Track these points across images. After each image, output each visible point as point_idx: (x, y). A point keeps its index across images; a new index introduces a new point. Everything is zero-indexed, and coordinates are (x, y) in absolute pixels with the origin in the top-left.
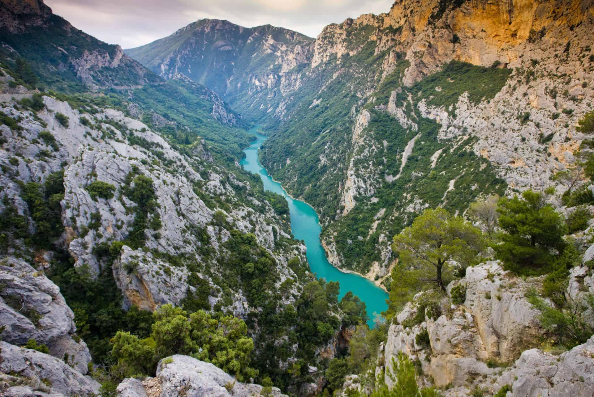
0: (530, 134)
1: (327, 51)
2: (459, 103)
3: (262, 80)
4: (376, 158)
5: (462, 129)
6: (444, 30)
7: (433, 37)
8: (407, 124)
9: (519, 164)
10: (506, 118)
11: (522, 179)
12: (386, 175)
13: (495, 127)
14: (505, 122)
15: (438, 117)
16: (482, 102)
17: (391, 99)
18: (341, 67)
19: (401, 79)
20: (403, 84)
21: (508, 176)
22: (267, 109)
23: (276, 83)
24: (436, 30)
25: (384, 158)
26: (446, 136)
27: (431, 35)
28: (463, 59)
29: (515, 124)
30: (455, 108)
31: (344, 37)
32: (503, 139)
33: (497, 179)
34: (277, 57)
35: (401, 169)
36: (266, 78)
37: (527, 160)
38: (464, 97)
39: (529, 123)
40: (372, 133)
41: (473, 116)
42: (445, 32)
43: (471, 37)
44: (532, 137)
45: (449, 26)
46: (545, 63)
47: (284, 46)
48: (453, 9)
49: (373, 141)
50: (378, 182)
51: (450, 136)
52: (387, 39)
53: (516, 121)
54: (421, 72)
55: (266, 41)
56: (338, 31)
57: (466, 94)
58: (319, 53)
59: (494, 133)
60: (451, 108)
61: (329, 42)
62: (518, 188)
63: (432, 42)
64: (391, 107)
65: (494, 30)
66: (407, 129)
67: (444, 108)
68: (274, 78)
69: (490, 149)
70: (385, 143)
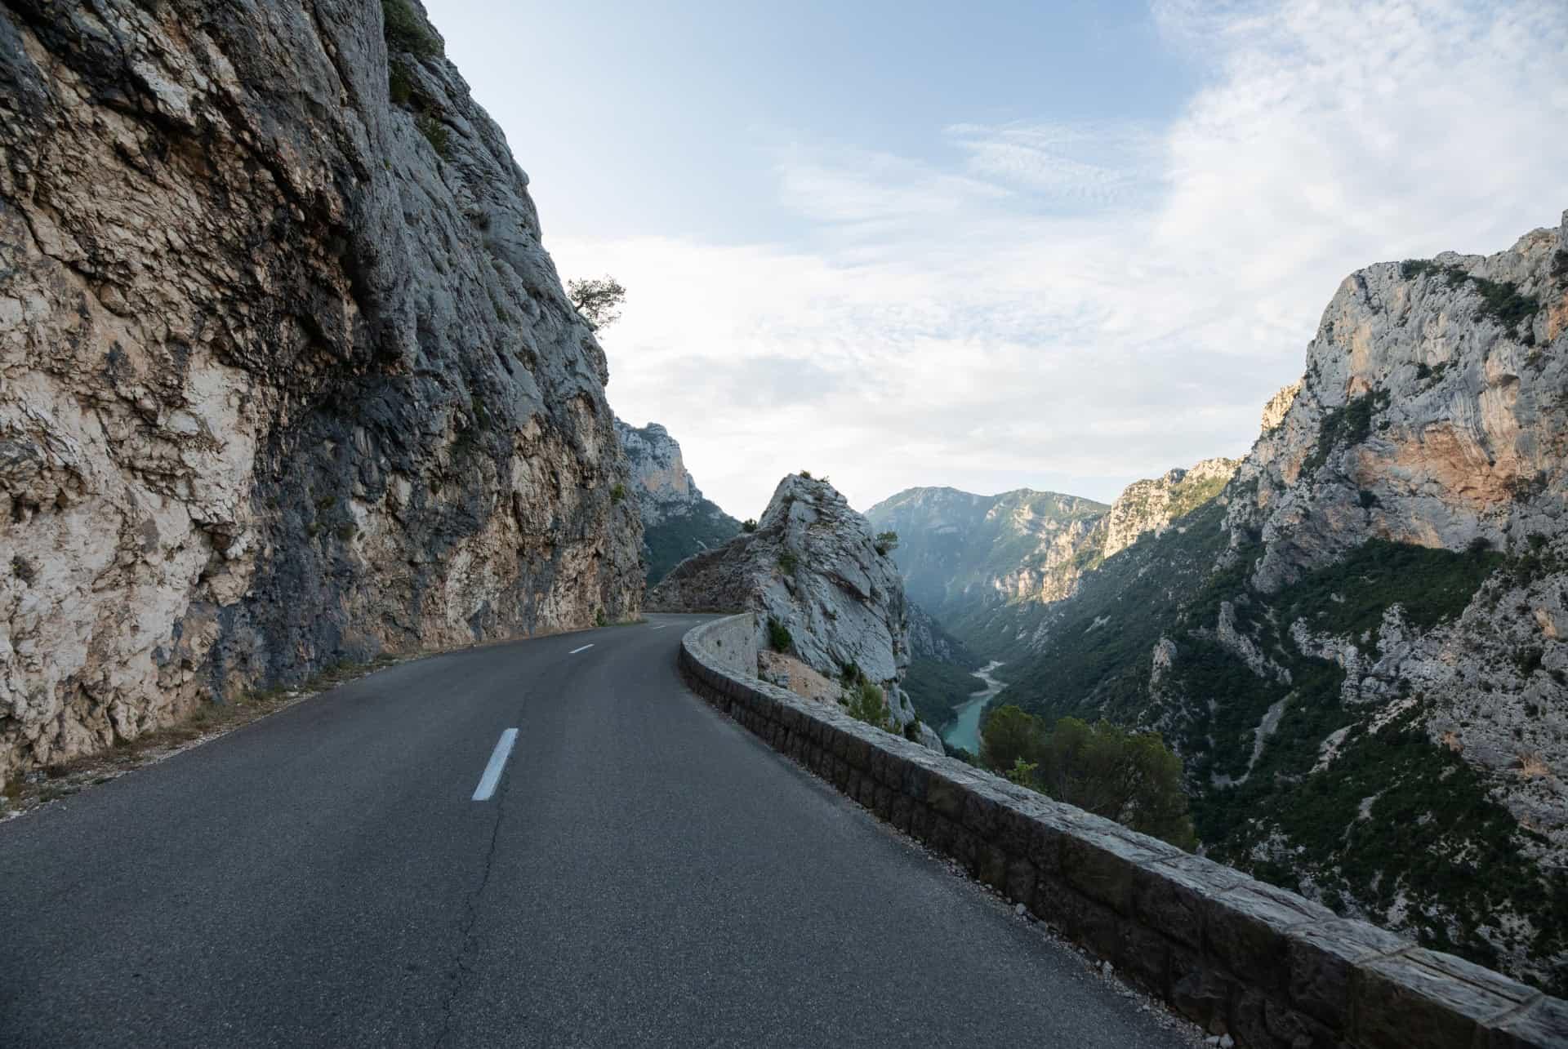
0: (1545, 698)
1: (1134, 528)
2: (1384, 626)
3: (1008, 580)
4: (1189, 735)
5: (1397, 683)
6: (1334, 486)
7: (1312, 499)
8: (1264, 668)
9: (1533, 770)
10: (1488, 662)
11: (1546, 807)
12: (1214, 773)
13: (1467, 680)
14: (1487, 668)
15: (1340, 656)
16: (1438, 626)
17: (1222, 615)
18: (1153, 558)
19: (1249, 580)
20: (1252, 587)
21: (1511, 798)
22: (1015, 634)
23: (1035, 586)
24: (1316, 486)
25: (1209, 736)
26: (1359, 697)
27: (1307, 495)
28: (1397, 537)
29: (1507, 675)
30: (1375, 638)
31: (1166, 501)
32: (1484, 709)
33: (1487, 804)
34: (1040, 541)
35: (1251, 765)
36: (1015, 576)
37: (1550, 759)
38: (1393, 614)
39: (1537, 672)
40: (1181, 682)
41: (1420, 655)
42: (1337, 489)
43: (1406, 494)
44: (1549, 705)
45: (1346, 477)
46: (1560, 542)
47: (1053, 522)
48: (1348, 447)
49: (1182, 700)
50: (1195, 787)
51: (1369, 697)
52: (1242, 502)
53: (1513, 666)
54: (1292, 564)
55: (1020, 514)
56: (1154, 492)
57: (1396, 608)
58: (1119, 532)
59: (1464, 694)
60: (1365, 637)
61: (1138, 511)
62: (1542, 831)
63: (1310, 508)
64: (1225, 632)
65: (1457, 478)
66: (1265, 679)
67: (1348, 638)
68: (1031, 577)
69: (1459, 729)
70: (1213, 705)
